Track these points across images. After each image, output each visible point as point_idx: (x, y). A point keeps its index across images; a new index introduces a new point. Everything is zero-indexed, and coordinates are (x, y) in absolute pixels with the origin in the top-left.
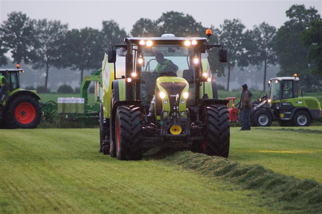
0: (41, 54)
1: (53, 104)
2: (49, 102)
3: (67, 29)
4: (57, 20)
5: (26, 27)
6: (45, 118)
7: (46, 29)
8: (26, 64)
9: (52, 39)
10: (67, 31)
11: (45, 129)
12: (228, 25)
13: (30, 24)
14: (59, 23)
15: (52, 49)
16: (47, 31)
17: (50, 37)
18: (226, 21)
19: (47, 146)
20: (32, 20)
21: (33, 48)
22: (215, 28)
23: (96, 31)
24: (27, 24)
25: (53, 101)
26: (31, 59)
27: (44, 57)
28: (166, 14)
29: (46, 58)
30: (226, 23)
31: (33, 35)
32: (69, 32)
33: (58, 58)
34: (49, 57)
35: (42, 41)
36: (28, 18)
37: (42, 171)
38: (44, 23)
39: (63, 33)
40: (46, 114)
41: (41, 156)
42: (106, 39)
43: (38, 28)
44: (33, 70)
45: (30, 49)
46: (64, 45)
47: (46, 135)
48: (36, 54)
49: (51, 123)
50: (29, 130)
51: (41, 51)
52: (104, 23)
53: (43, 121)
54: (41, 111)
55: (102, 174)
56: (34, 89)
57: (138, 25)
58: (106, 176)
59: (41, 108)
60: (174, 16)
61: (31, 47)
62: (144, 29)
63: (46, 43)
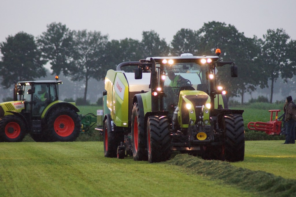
0: (81, 65)
1: (93, 117)
2: (89, 114)
3: (107, 40)
4: (97, 31)
5: (65, 38)
6: (84, 131)
7: (85, 40)
8: (65, 76)
9: (91, 50)
10: (107, 42)
11: (84, 142)
12: (271, 35)
13: (69, 35)
14: (99, 34)
15: (92, 60)
16: (86, 42)
17: (90, 48)
18: (269, 31)
19: (86, 160)
20: (71, 31)
21: (72, 59)
22: (258, 38)
23: (136, 42)
24: (66, 35)
25: (92, 114)
26: (71, 71)
27: (83, 68)
28: (207, 24)
29: (85, 70)
30: (270, 33)
31: (73, 46)
32: (109, 43)
33: (97, 69)
34: (88, 68)
35: (82, 52)
36: (68, 29)
37: (81, 185)
38: (83, 34)
39: (102, 44)
40: (85, 126)
41: (80, 170)
42: (146, 49)
43: (78, 39)
44: (72, 82)
45: (69, 60)
46: (104, 56)
47: (85, 148)
48: (75, 65)
49: (91, 135)
50: (68, 143)
51: (80, 63)
52: (145, 33)
53: (83, 134)
54: (81, 123)
55: (142, 189)
56: (72, 101)
57: (179, 35)
58: (146, 190)
59: (80, 121)
60: (215, 26)
61: (71, 59)
62: (185, 40)
63: (86, 54)
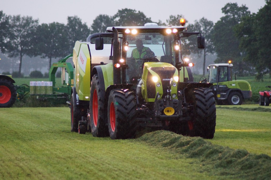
0: (16, 45)
1: (26, 87)
2: (23, 85)
3: (37, 24)
4: (29, 16)
5: (3, 22)
6: (19, 99)
7: (20, 24)
8: (2, 53)
9: (24, 32)
10: (38, 25)
11: (19, 108)
12: (173, 20)
13: (5, 19)
14: (31, 18)
15: (25, 41)
16: (20, 26)
17: (24, 30)
18: (171, 17)
19: (21, 123)
20: (7, 16)
21: (8, 40)
22: (162, 22)
23: (62, 25)
24: (3, 19)
25: (26, 85)
26: (8, 49)
27: (18, 47)
28: (121, 11)
29: (20, 48)
31: (9, 28)
32: (40, 26)
33: (30, 48)
34: (22, 47)
35: (16, 34)
36: (4, 15)
37: (17, 143)
38: (18, 18)
39: (34, 27)
40: (20, 95)
41: (16, 131)
42: (71, 32)
43: (13, 23)
44: (9, 58)
45: (6, 40)
46: (35, 37)
47: (20, 113)
48: (11, 45)
49: (25, 102)
50: (6, 108)
51: (15, 42)
52: (69, 18)
53: (18, 101)
54: (16, 92)
55: (68, 146)
56: (9, 74)
57: (98, 20)
58: (71, 147)
59: (16, 90)
60: (127, 12)
61: (7, 39)
62: (103, 24)
63: (20, 35)
